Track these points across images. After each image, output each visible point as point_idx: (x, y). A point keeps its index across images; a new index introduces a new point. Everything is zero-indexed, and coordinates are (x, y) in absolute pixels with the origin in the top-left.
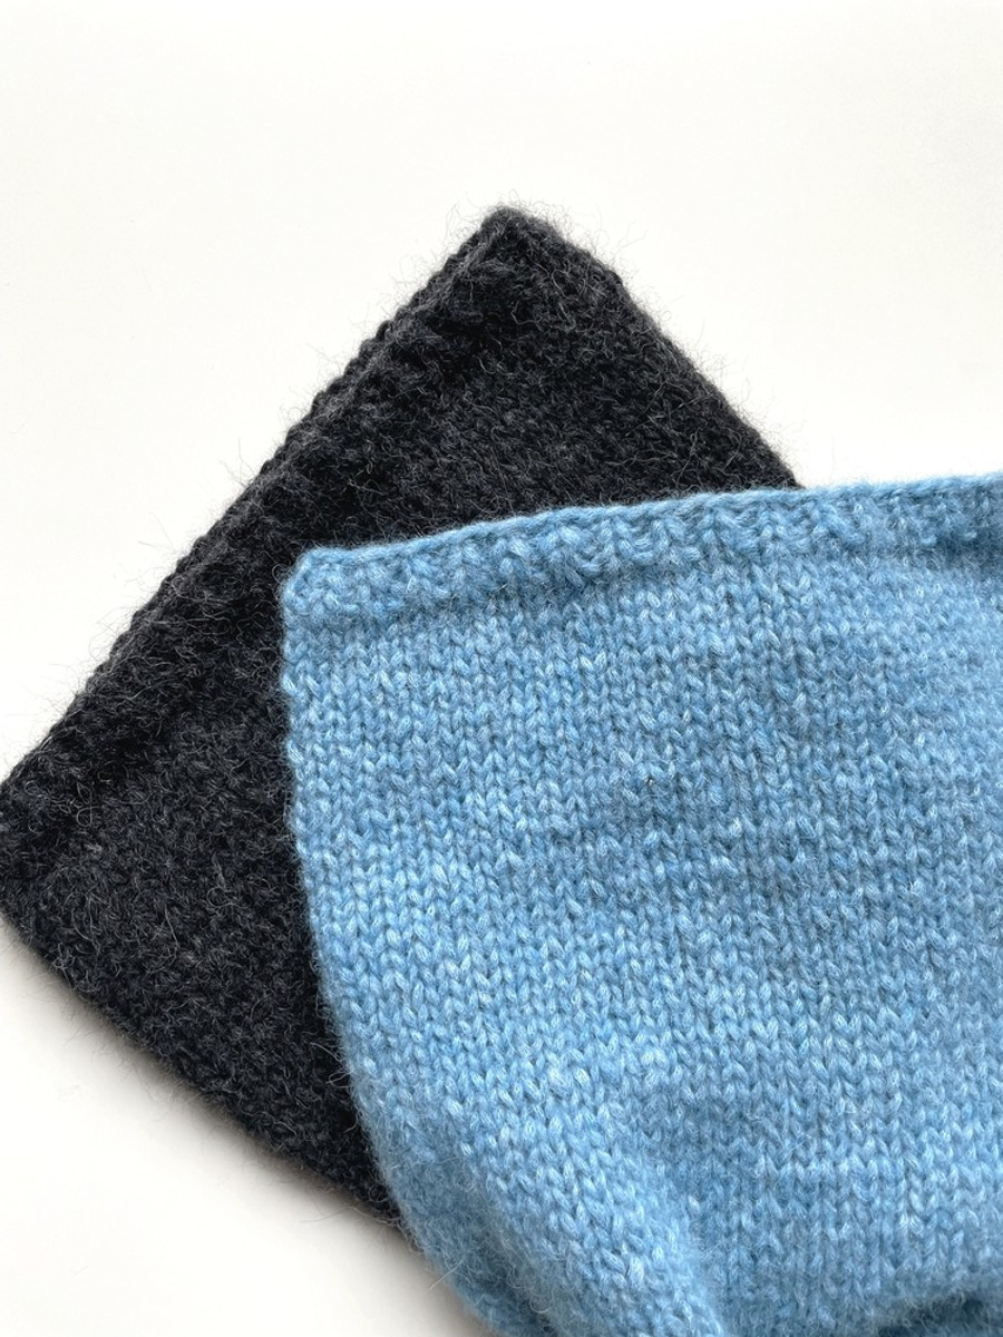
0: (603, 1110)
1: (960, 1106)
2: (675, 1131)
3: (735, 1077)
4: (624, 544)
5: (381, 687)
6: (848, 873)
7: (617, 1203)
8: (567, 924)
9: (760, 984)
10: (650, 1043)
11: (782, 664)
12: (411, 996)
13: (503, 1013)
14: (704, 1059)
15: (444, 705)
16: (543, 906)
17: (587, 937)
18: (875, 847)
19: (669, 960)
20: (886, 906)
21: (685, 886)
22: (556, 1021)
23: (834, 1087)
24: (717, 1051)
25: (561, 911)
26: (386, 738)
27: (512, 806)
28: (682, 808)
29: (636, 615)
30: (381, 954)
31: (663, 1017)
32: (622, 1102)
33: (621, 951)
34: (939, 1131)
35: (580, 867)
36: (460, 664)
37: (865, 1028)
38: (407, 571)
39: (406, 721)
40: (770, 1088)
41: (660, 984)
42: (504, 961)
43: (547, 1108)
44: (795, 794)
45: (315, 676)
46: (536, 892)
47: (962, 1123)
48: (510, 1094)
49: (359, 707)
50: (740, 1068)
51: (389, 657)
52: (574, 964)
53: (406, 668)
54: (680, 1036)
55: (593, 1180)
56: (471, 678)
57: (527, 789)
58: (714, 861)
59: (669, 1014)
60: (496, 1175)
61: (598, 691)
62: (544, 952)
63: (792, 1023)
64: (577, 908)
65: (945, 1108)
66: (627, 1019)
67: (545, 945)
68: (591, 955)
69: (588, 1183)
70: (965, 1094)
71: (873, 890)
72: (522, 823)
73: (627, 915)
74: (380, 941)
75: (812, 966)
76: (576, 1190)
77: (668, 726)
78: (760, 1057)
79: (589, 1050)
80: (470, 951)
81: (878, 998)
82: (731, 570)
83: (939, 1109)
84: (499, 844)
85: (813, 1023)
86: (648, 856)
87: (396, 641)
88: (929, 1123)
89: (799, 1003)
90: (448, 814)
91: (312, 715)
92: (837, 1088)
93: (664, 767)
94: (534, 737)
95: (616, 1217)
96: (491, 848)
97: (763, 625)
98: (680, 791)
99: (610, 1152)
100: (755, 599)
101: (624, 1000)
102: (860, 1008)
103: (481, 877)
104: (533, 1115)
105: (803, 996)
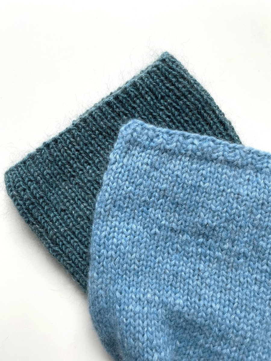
0: (160, 310)
1: (264, 348)
2: (179, 324)
3: (202, 316)
4: (226, 153)
5: (138, 167)
6: (253, 269)
7: (156, 336)
8: (166, 255)
9: (218, 292)
10: (180, 297)
11: (257, 204)
12: (115, 260)
13: (140, 273)
14: (194, 308)
15: (154, 180)
16: (161, 247)
17: (171, 261)
18: (263, 265)
19: (193, 276)
20: (261, 283)
21: (205, 257)
22: (154, 281)
23: (230, 330)
24: (199, 307)
25: (166, 251)
26: (133, 183)
27: (162, 216)
28: (213, 235)
29: (222, 175)
30: (110, 245)
31: (186, 292)
32: (166, 310)
33: (180, 268)
34: (255, 353)
35: (176, 240)
36: (163, 170)
37: (245, 317)
38: (161, 136)
39: (141, 180)
40: (211, 323)
41: (189, 282)
42: (145, 259)
43: (144, 304)
44: (246, 242)
45: (120, 156)
46: (161, 243)
47: (263, 353)
48: (135, 296)
49: (129, 170)
50: (204, 314)
51: (144, 159)
52: (165, 266)
53: (147, 164)
54: (189, 299)
55: (151, 328)
56: (165, 175)
57: (168, 213)
58: (217, 253)
59: (188, 292)
60: (124, 317)
61: (202, 193)
62: (157, 260)
63: (224, 307)
64: (171, 251)
65: (260, 347)
66: (176, 288)
67: (158, 258)
68: (171, 266)
69: (150, 328)
70: (267, 346)
71: (258, 277)
72: (163, 222)
73: (185, 258)
74: (111, 241)
75: (235, 293)
76: (146, 329)
77: (219, 211)
78: (211, 313)
79: (161, 293)
80: (136, 252)
81: (251, 309)
82: (252, 172)
83: (258, 347)
84: (154, 226)
85: (230, 309)
86: (197, 245)
87: (148, 155)
88: (254, 350)
89: (227, 302)
90: (143, 211)
91: (114, 167)
92: (231, 330)
93: (213, 222)
94: (177, 200)
95: (154, 340)
96: (152, 225)
97: (256, 191)
98: (214, 230)
99: (158, 322)
100: (256, 183)
101: (176, 283)
102: (245, 310)
103: (146, 233)
104: (140, 304)
105: (229, 301)
